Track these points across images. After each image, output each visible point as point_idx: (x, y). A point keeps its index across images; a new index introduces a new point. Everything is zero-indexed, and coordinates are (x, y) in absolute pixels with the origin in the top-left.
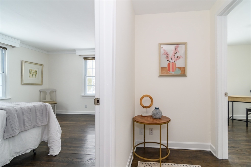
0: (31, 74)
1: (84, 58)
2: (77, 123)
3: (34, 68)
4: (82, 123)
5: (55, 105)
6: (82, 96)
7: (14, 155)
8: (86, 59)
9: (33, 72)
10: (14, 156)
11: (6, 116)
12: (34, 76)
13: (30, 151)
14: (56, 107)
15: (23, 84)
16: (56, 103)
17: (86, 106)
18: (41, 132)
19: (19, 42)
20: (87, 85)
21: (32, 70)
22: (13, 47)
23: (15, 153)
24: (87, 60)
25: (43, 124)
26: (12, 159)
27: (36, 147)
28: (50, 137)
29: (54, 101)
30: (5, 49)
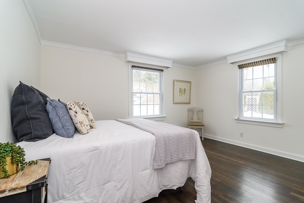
0: (181, 93)
1: (239, 66)
2: (230, 158)
3: (183, 86)
4: (238, 161)
5: (203, 127)
6: (236, 120)
7: (162, 187)
8: (241, 67)
9: (182, 91)
10: (162, 189)
11: (155, 143)
12: (183, 94)
13: (177, 188)
14: (203, 130)
15: (174, 103)
16: (203, 125)
17: (242, 135)
18: (187, 167)
19: (171, 62)
20: (244, 104)
21: (181, 88)
22: (167, 68)
23: (163, 185)
24: (244, 68)
25: (189, 159)
26: (161, 191)
27: (183, 185)
28: (197, 177)
29: (201, 122)
30: (162, 71)
